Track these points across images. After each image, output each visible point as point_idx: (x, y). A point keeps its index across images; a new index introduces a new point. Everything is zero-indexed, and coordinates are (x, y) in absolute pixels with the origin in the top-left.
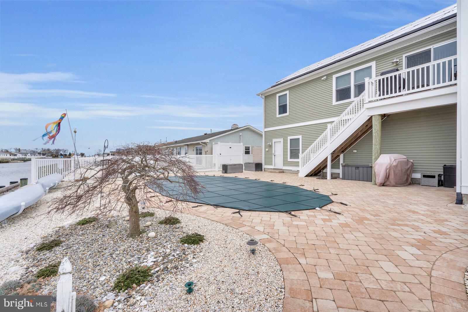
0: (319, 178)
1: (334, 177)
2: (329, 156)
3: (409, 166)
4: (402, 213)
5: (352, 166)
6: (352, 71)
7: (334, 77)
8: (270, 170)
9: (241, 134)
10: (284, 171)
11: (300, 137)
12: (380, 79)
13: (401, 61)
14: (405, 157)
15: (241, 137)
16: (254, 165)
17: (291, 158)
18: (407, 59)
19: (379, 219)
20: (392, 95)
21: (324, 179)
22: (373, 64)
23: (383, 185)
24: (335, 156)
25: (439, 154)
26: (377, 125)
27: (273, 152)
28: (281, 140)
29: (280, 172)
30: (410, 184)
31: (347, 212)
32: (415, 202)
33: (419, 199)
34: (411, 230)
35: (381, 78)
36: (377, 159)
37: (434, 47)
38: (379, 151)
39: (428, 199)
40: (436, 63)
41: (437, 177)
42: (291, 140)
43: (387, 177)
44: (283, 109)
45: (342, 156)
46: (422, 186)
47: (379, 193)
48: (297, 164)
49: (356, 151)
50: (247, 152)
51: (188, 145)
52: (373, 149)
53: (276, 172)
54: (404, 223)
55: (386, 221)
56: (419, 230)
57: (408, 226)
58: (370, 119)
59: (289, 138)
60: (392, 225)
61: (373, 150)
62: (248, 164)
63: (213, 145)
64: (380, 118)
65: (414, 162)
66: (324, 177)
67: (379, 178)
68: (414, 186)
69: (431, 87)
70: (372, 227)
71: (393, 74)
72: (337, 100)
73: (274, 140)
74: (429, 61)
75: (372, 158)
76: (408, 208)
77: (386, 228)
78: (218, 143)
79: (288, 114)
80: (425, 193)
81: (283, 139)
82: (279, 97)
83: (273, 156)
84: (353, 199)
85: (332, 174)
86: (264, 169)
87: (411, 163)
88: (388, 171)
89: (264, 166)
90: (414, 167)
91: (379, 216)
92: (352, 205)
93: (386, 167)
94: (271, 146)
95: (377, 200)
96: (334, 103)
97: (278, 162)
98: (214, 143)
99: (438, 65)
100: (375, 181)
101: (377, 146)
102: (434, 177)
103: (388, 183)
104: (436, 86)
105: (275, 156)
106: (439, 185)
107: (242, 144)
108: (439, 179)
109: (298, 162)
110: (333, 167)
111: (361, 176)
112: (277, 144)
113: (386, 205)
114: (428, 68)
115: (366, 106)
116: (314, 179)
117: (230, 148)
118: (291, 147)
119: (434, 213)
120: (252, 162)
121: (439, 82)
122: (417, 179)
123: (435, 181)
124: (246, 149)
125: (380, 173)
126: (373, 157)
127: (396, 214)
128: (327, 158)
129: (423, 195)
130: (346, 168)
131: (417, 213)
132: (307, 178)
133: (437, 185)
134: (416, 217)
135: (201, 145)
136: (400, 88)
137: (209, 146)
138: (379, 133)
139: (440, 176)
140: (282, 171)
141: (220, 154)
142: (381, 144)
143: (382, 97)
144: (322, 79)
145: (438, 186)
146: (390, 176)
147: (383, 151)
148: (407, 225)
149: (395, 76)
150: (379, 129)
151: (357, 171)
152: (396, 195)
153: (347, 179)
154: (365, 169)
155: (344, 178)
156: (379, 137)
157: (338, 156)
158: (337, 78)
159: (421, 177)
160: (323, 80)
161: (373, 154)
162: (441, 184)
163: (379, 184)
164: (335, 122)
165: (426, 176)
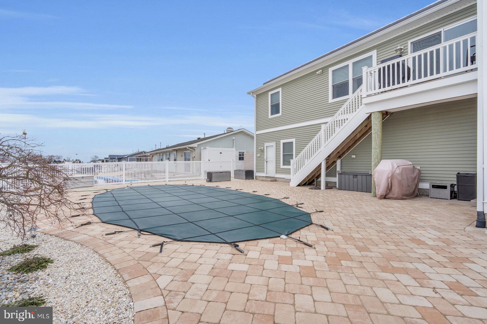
0: (312, 189)
1: (329, 186)
2: (323, 162)
3: (415, 175)
4: (401, 244)
5: (349, 174)
6: (350, 63)
7: (331, 70)
8: (261, 179)
9: (234, 138)
10: (277, 179)
11: (293, 140)
12: (380, 68)
13: (405, 48)
14: (411, 163)
15: (234, 141)
16: (244, 173)
17: (284, 165)
18: (413, 46)
19: (367, 256)
20: (394, 87)
21: (317, 189)
22: (374, 53)
23: (385, 197)
24: (330, 162)
26: (376, 124)
27: (265, 158)
28: (274, 144)
29: (271, 181)
30: (417, 196)
31: (322, 243)
32: (421, 224)
33: (427, 219)
34: (413, 282)
35: (382, 66)
36: (377, 166)
37: (445, 30)
38: (379, 156)
39: (439, 218)
40: (447, 44)
41: (449, 188)
42: (284, 143)
43: (389, 188)
44: (275, 109)
45: (339, 162)
46: (431, 199)
47: (377, 208)
48: (288, 172)
49: (354, 156)
50: (241, 158)
51: (176, 150)
52: (373, 153)
53: (267, 181)
54: (402, 266)
55: (376, 260)
56: (425, 282)
57: (407, 274)
58: (369, 118)
59: (282, 141)
60: (383, 272)
61: (372, 155)
62: (238, 171)
63: (202, 150)
65: (422, 169)
66: (318, 187)
67: (379, 189)
68: (421, 199)
69: (442, 74)
70: (350, 275)
71: (395, 61)
72: (334, 97)
73: (266, 144)
74: (440, 42)
75: (371, 164)
76: (411, 234)
77: (373, 278)
78: (206, 148)
79: (280, 114)
80: (434, 208)
81: (275, 143)
82: (271, 95)
83: (265, 163)
84: (341, 218)
85: (327, 183)
86: (256, 177)
87: (418, 171)
88: (389, 180)
89: (256, 174)
90: (422, 175)
91: (368, 250)
92: (336, 229)
93: (388, 175)
94: (263, 151)
95: (372, 221)
96: (331, 100)
97: (271, 170)
98: (202, 148)
99: (451, 46)
100: (375, 193)
101: (377, 150)
102: (445, 187)
103: (390, 195)
104: (448, 73)
105: (267, 162)
107: (234, 149)
108: (452, 190)
109: (290, 169)
110: (327, 175)
111: (360, 186)
112: (269, 149)
113: (381, 229)
114: (438, 51)
115: (365, 101)
116: (306, 188)
117: (221, 153)
118: (284, 152)
119: (448, 243)
120: (243, 169)
121: (451, 68)
122: (425, 190)
123: (447, 193)
124: (240, 155)
125: (381, 183)
126: (373, 163)
127: (393, 247)
128: (321, 164)
129: (432, 212)
130: (343, 176)
131: (423, 243)
132: (299, 187)
133: (449, 197)
134: (422, 251)
135: (189, 150)
136: (404, 78)
137: (197, 151)
138: (380, 133)
139: (452, 186)
140: (274, 179)
141: (209, 160)
142: (382, 148)
143: (382, 89)
144: (317, 73)
145: (451, 199)
146: (393, 186)
147: (383, 156)
148: (405, 271)
149: (398, 64)
150: (379, 129)
151: (355, 180)
152: (397, 213)
153: (343, 189)
154: (364, 177)
155: (340, 189)
156: (380, 138)
157: (335, 162)
158: (333, 71)
159: (430, 187)
160: (319, 74)
161: (373, 160)
162: (454, 196)
163: (379, 196)
164: (330, 123)
165: (434, 186)
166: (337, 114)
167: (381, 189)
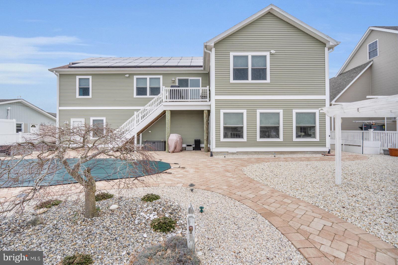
2: (136, 135)
3: (181, 141)
5: (150, 142)
6: (148, 77)
7: (135, 77)
13: (175, 80)
14: (181, 136)
18: (179, 81)
22: (161, 77)
23: (173, 152)
25: (197, 134)
28: (82, 120)
36: (169, 137)
37: (190, 79)
38: (170, 132)
42: (94, 120)
43: (175, 148)
44: (84, 91)
45: (141, 135)
46: (187, 151)
49: (150, 131)
52: (166, 131)
58: (164, 112)
59: (92, 119)
64: (170, 112)
65: (183, 138)
68: (184, 151)
72: (137, 95)
73: (73, 119)
75: (166, 136)
79: (90, 96)
82: (79, 79)
93: (175, 141)
96: (135, 96)
100: (168, 150)
102: (191, 146)
103: (175, 151)
106: (193, 150)
108: (193, 147)
112: (76, 124)
115: (163, 104)
122: (185, 148)
125: (172, 145)
128: (134, 136)
130: (146, 143)
139: (193, 145)
146: (177, 147)
147: (172, 132)
151: (154, 144)
154: (159, 143)
158: (137, 78)
159: (186, 146)
160: (126, 77)
161: (166, 134)
162: (194, 149)
163: (171, 151)
164: (142, 110)
165: (188, 146)
166: (146, 106)
167: (172, 149)
